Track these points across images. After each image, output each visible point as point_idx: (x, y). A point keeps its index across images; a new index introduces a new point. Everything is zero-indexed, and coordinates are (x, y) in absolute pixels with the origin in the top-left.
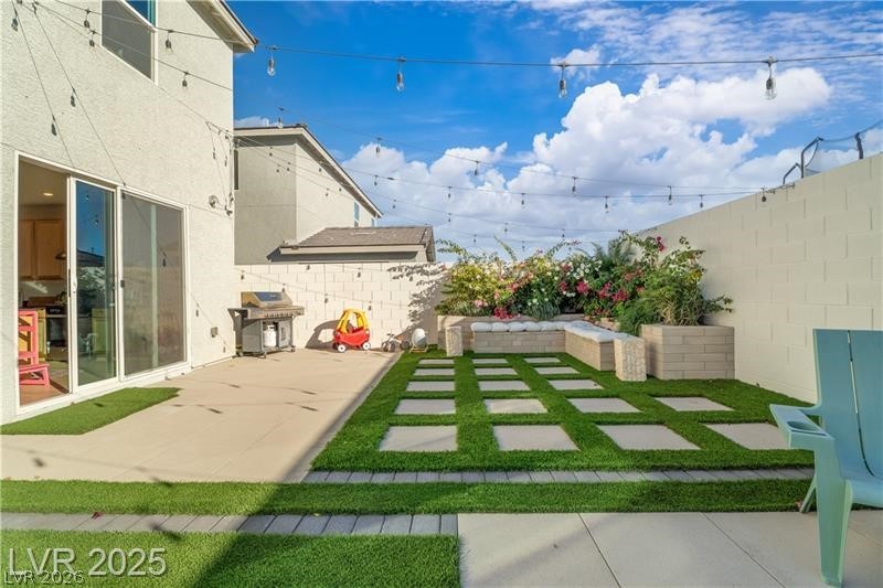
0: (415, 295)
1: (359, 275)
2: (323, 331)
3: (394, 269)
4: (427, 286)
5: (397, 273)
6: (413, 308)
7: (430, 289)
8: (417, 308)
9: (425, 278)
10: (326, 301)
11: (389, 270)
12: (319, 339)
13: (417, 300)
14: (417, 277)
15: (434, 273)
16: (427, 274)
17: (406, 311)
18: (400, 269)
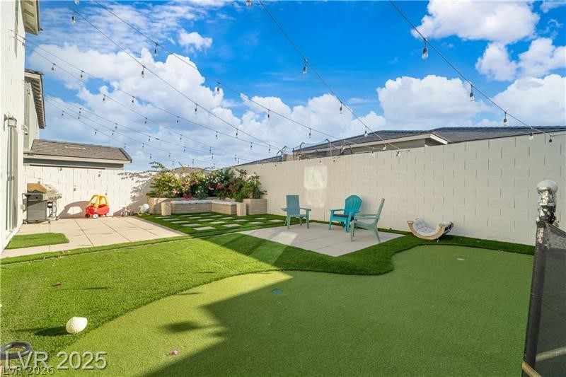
0: (134, 188)
1: (99, 176)
2: (71, 208)
3: (122, 174)
4: (141, 183)
5: (124, 176)
6: (133, 194)
7: (143, 185)
8: (136, 194)
9: (140, 179)
10: (75, 190)
11: (119, 174)
12: (68, 212)
13: (136, 190)
14: (136, 179)
15: (145, 177)
16: (142, 177)
17: (129, 195)
18: (126, 174)
